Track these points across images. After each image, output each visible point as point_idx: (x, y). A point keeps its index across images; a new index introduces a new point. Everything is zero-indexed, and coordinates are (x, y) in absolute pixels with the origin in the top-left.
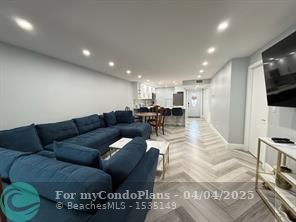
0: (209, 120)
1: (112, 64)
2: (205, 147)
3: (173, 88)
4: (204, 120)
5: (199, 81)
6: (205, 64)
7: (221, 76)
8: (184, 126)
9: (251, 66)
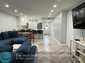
0: (53, 35)
1: (7, 6)
2: (52, 46)
3: (37, 21)
4: (51, 35)
5: (49, 18)
6: (52, 11)
7: (58, 17)
8: (43, 38)
9: (68, 14)
